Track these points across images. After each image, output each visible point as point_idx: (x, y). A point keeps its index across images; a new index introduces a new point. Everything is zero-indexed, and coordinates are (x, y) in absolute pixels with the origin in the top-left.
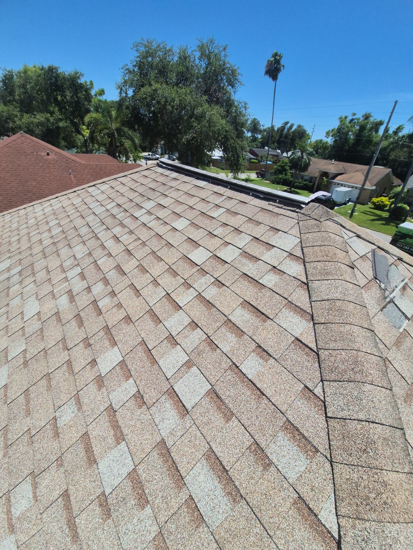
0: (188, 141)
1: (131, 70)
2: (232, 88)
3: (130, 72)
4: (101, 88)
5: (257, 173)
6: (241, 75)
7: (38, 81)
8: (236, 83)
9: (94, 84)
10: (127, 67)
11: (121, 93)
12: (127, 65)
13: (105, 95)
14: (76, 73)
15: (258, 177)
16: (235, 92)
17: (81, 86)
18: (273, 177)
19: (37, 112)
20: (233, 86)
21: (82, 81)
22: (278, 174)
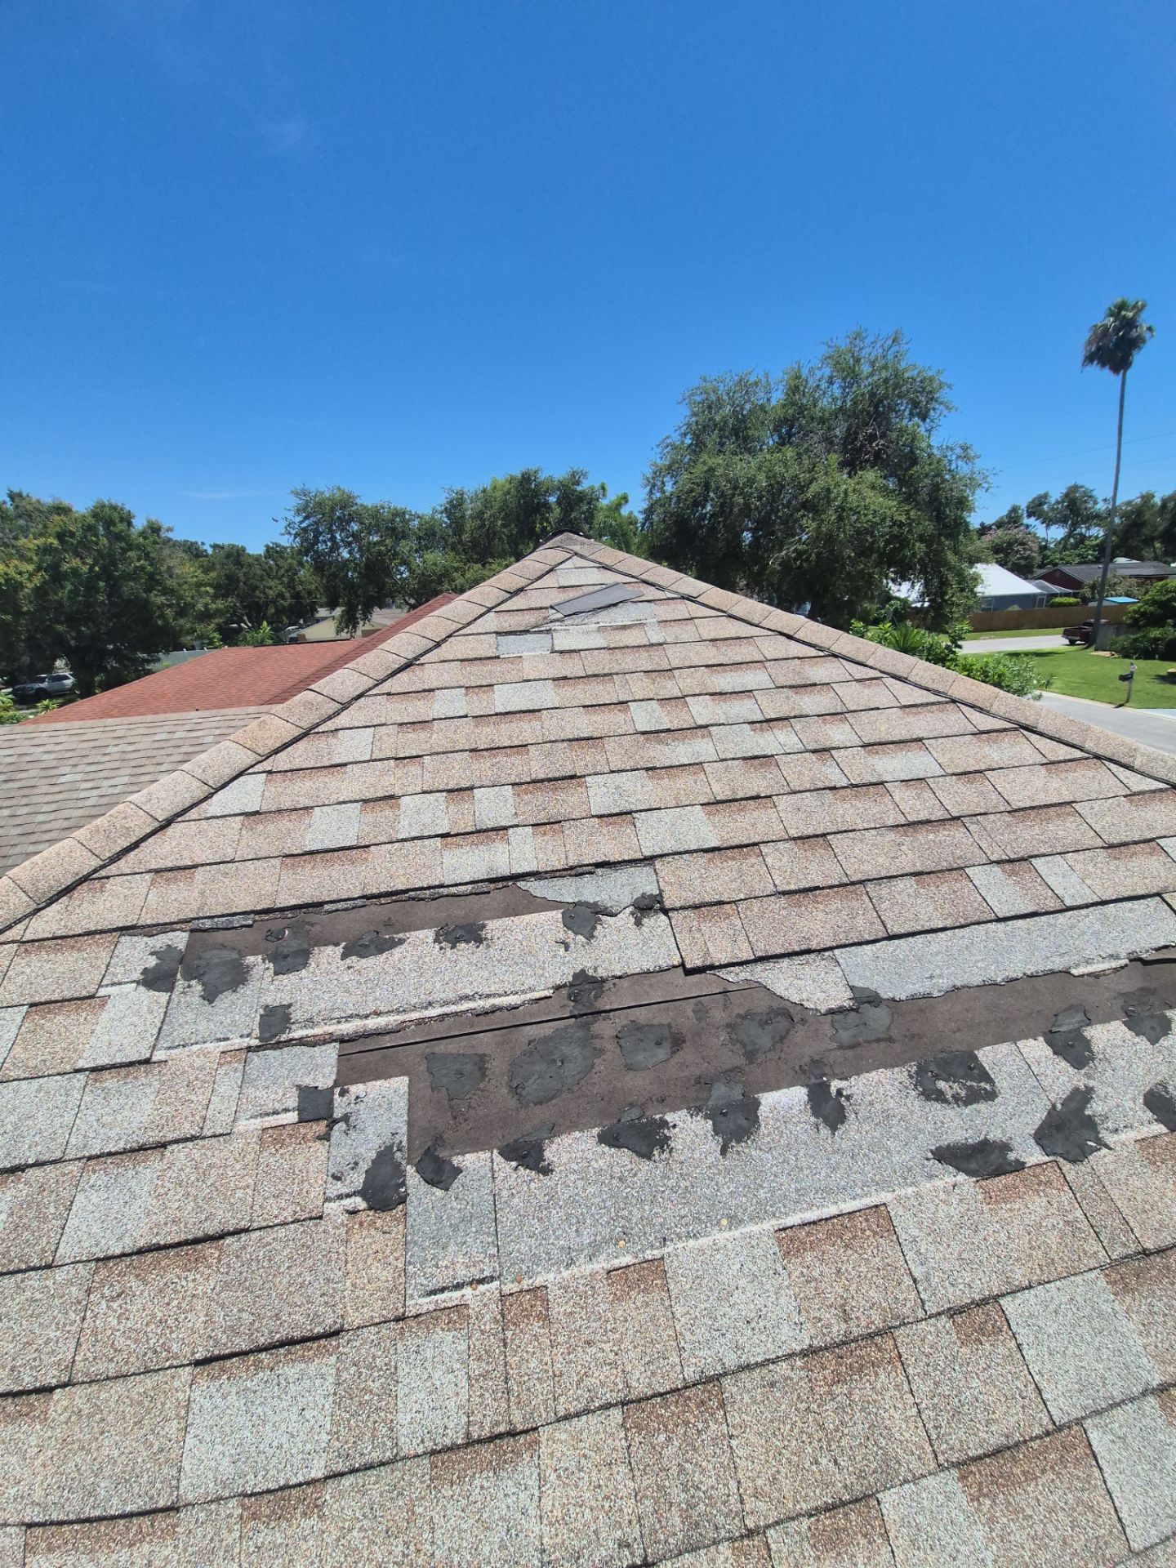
0: (786, 564)
1: (678, 443)
2: (924, 420)
3: (675, 448)
4: (620, 493)
5: (1066, 634)
6: (950, 387)
7: (506, 500)
8: (934, 409)
9: (607, 487)
10: (668, 441)
11: (651, 492)
12: (668, 437)
13: (629, 504)
14: (573, 475)
15: (1072, 643)
16: (929, 431)
17: (581, 498)
18: (1121, 638)
19: (493, 557)
20: (924, 417)
21: (584, 486)
22: (1145, 626)
